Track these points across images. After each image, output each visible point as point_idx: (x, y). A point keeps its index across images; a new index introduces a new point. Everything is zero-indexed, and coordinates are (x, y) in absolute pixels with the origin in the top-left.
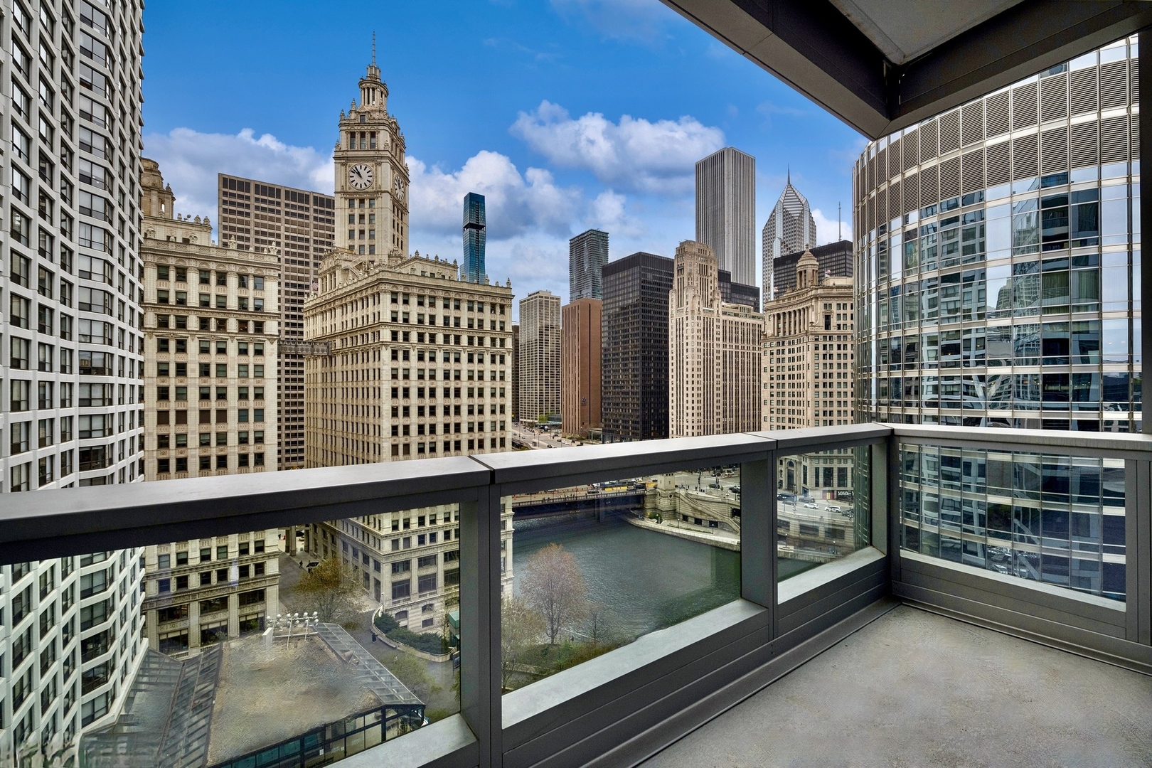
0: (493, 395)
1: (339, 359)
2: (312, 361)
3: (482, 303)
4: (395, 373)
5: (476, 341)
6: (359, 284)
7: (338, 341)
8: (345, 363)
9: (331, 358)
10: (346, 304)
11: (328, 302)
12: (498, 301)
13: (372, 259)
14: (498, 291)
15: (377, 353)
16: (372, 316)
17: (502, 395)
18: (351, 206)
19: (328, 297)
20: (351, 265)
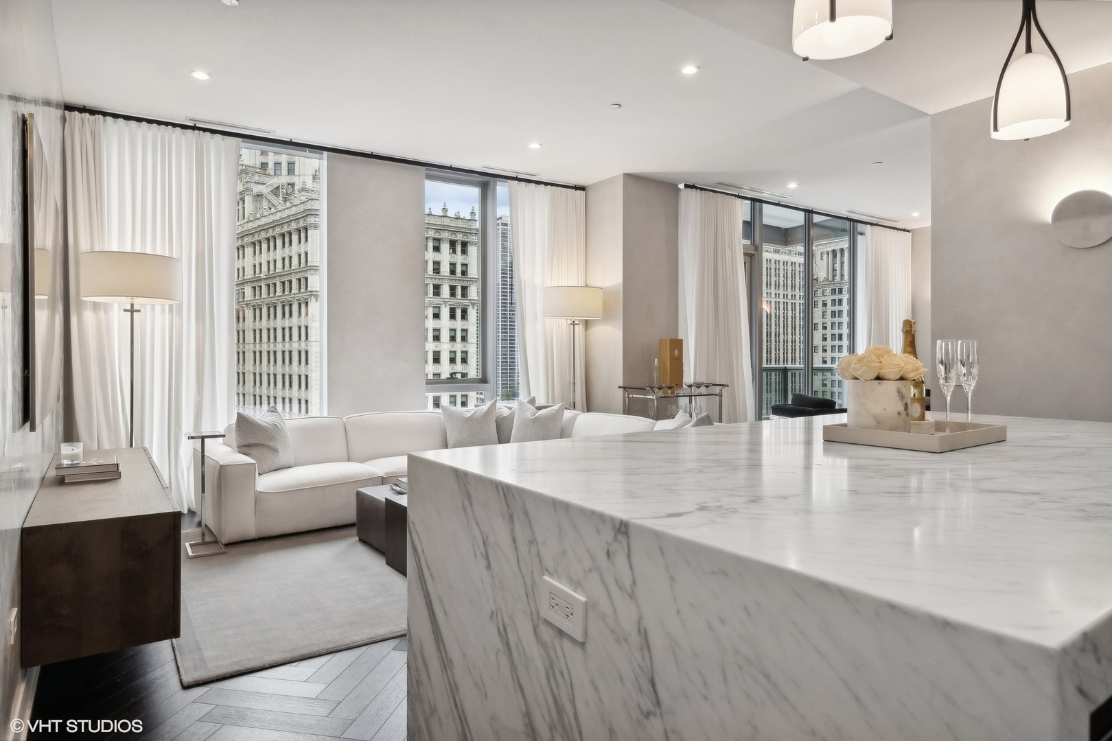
0: (452, 360)
6: (278, 216)
8: (258, 319)
12: (460, 237)
13: (291, 181)
14: (460, 224)
15: (303, 306)
16: (297, 257)
17: (465, 360)
20: (263, 189)
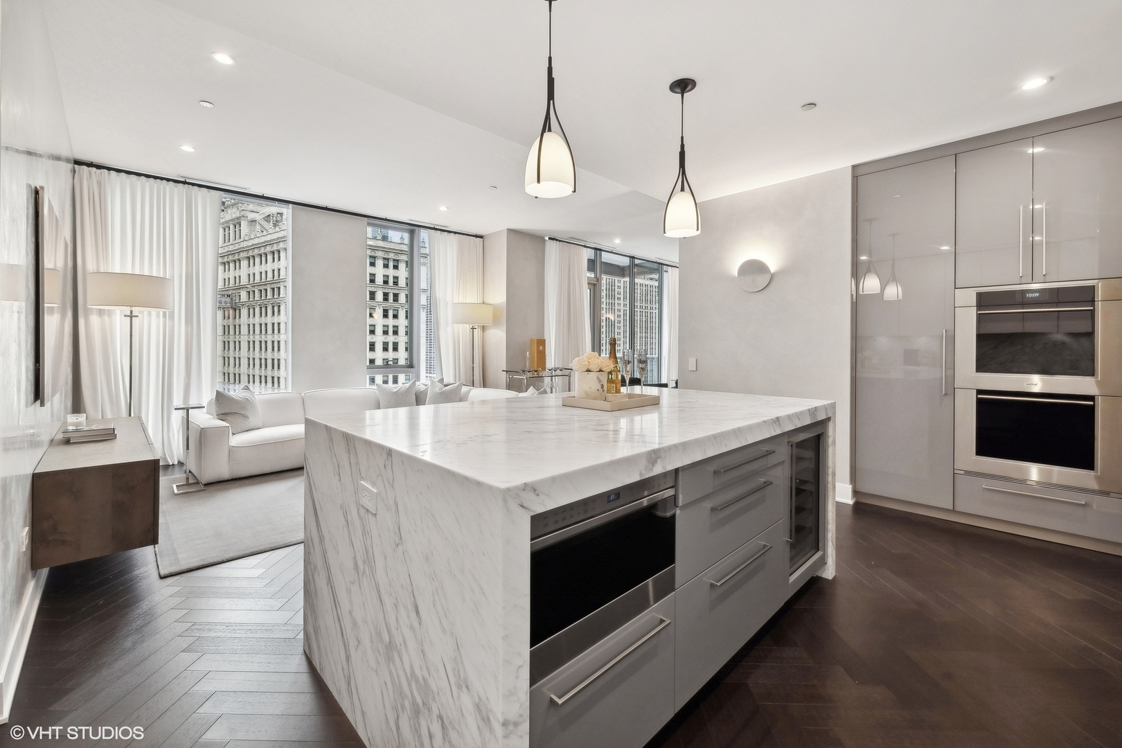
1: (244, 312)
3: (397, 261)
5: (391, 297)
6: (269, 237)
7: (244, 294)
8: (252, 316)
9: (234, 309)
10: (254, 257)
13: (280, 212)
20: (257, 217)
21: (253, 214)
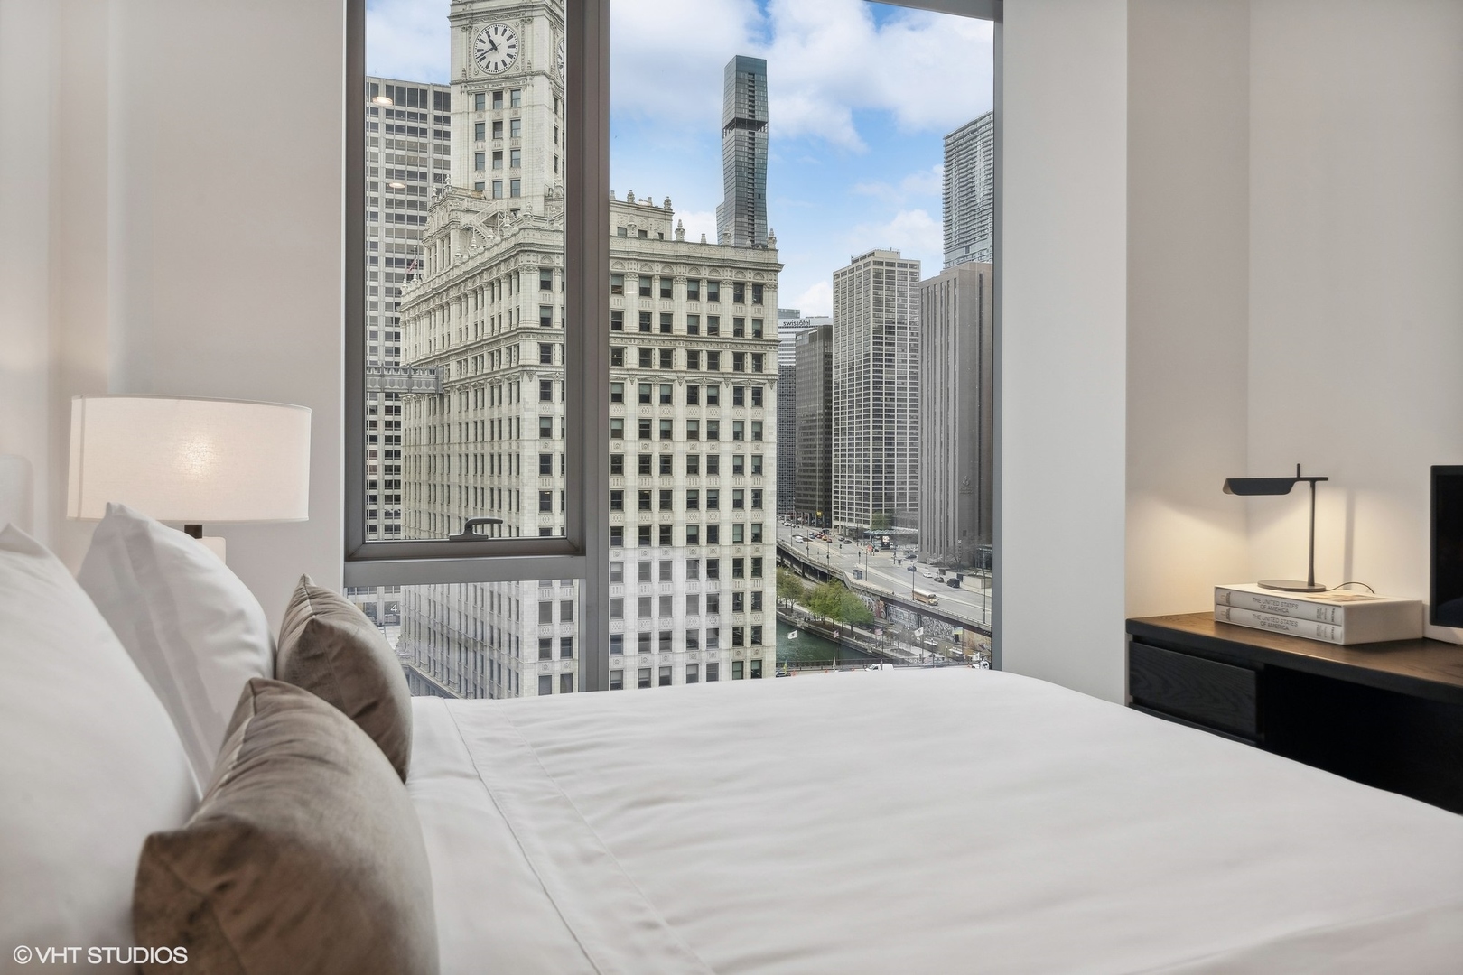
0: (738, 470)
1: (454, 399)
2: (413, 404)
3: (717, 283)
4: (546, 425)
5: (704, 360)
6: (487, 255)
7: (453, 366)
9: (442, 396)
10: (466, 296)
11: (438, 293)
12: (750, 277)
13: (515, 206)
15: (514, 388)
16: (508, 315)
17: (758, 470)
18: (479, 106)
19: (439, 282)
20: (476, 220)
21: (469, 215)
